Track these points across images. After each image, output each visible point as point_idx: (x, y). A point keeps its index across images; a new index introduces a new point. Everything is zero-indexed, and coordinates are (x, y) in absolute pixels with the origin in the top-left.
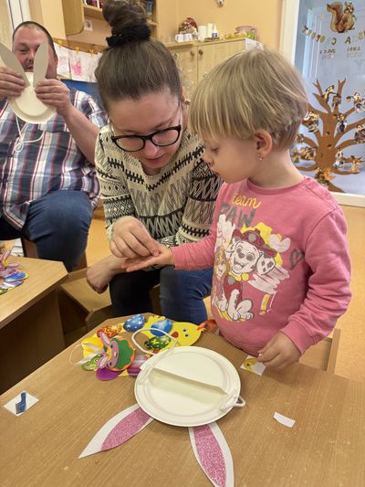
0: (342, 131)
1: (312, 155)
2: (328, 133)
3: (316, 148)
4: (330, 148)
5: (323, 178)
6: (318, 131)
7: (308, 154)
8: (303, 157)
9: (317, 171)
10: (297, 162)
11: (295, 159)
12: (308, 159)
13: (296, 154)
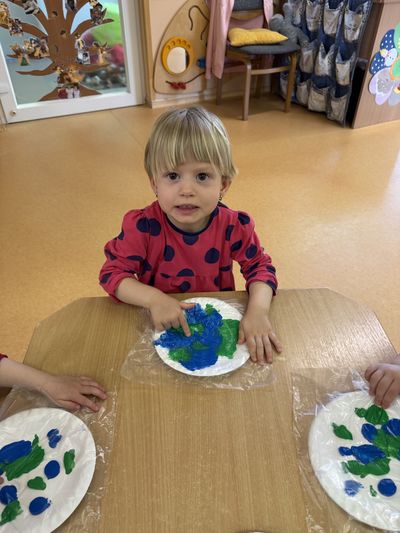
0: (73, 8)
1: (43, 50)
2: (55, 13)
3: (44, 37)
4: (64, 36)
5: (69, 80)
6: (40, 12)
7: (38, 49)
8: (31, 55)
9: (57, 73)
10: (24, 63)
11: (20, 60)
12: (40, 57)
13: (18, 52)
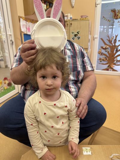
0: (117, 51)
2: (112, 52)
3: (108, 57)
4: (113, 57)
6: (108, 51)
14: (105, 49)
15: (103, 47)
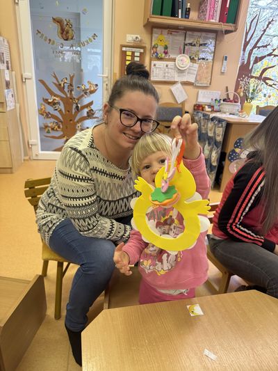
2: (68, 111)
3: (61, 122)
4: (71, 122)
6: (61, 110)
7: (56, 127)
9: (64, 139)
10: (48, 132)
11: (47, 130)
12: (56, 130)
13: (46, 127)
14: (53, 104)
15: (47, 100)
